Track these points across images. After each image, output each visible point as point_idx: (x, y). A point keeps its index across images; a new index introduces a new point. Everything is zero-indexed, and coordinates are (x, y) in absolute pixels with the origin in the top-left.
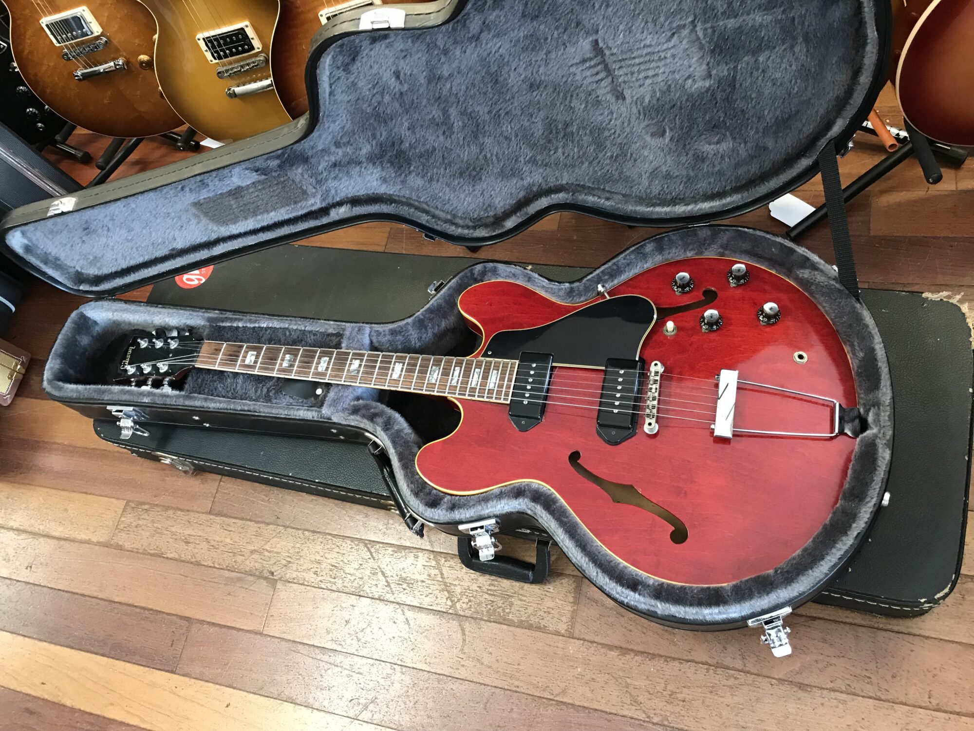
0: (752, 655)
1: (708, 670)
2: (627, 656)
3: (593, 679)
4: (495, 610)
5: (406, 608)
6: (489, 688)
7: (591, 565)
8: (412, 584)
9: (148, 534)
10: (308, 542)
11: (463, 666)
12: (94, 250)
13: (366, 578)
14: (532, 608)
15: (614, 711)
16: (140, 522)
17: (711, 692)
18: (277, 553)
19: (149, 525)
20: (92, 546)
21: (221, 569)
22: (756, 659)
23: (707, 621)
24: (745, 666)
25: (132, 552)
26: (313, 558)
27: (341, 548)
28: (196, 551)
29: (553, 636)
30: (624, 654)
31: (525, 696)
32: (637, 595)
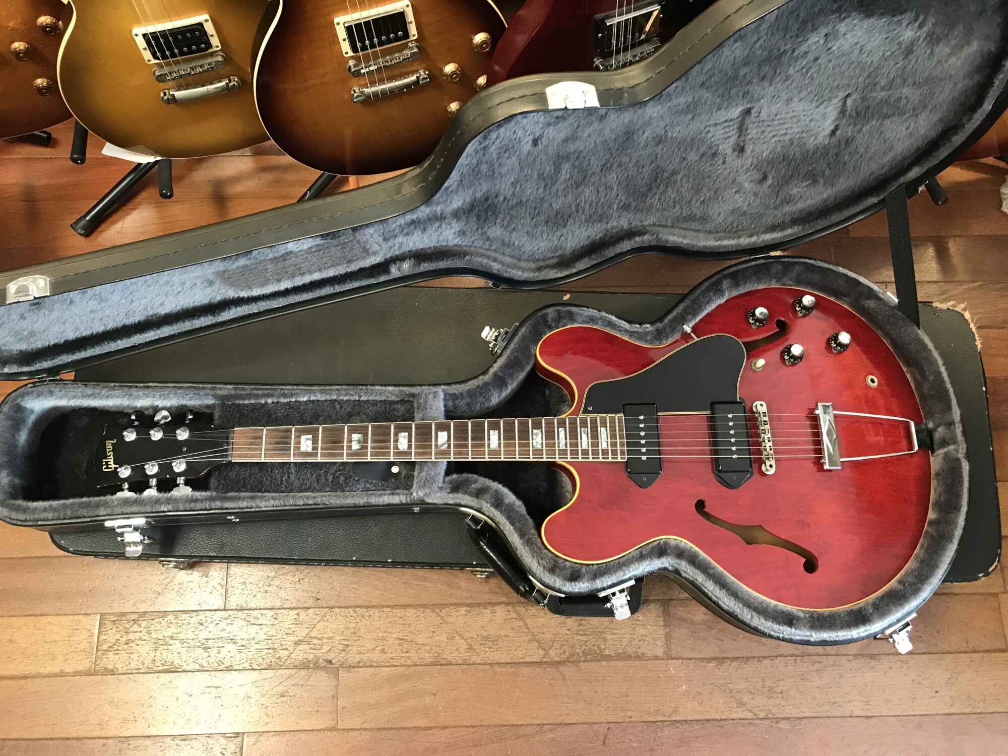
3: (699, 693)
4: (590, 649)
5: (497, 666)
6: (603, 725)
8: (496, 641)
9: (146, 648)
13: (443, 644)
14: (626, 639)
15: (724, 717)
18: (329, 638)
19: (145, 638)
20: (68, 679)
26: (374, 635)
27: (405, 618)
28: (222, 656)
29: (653, 661)
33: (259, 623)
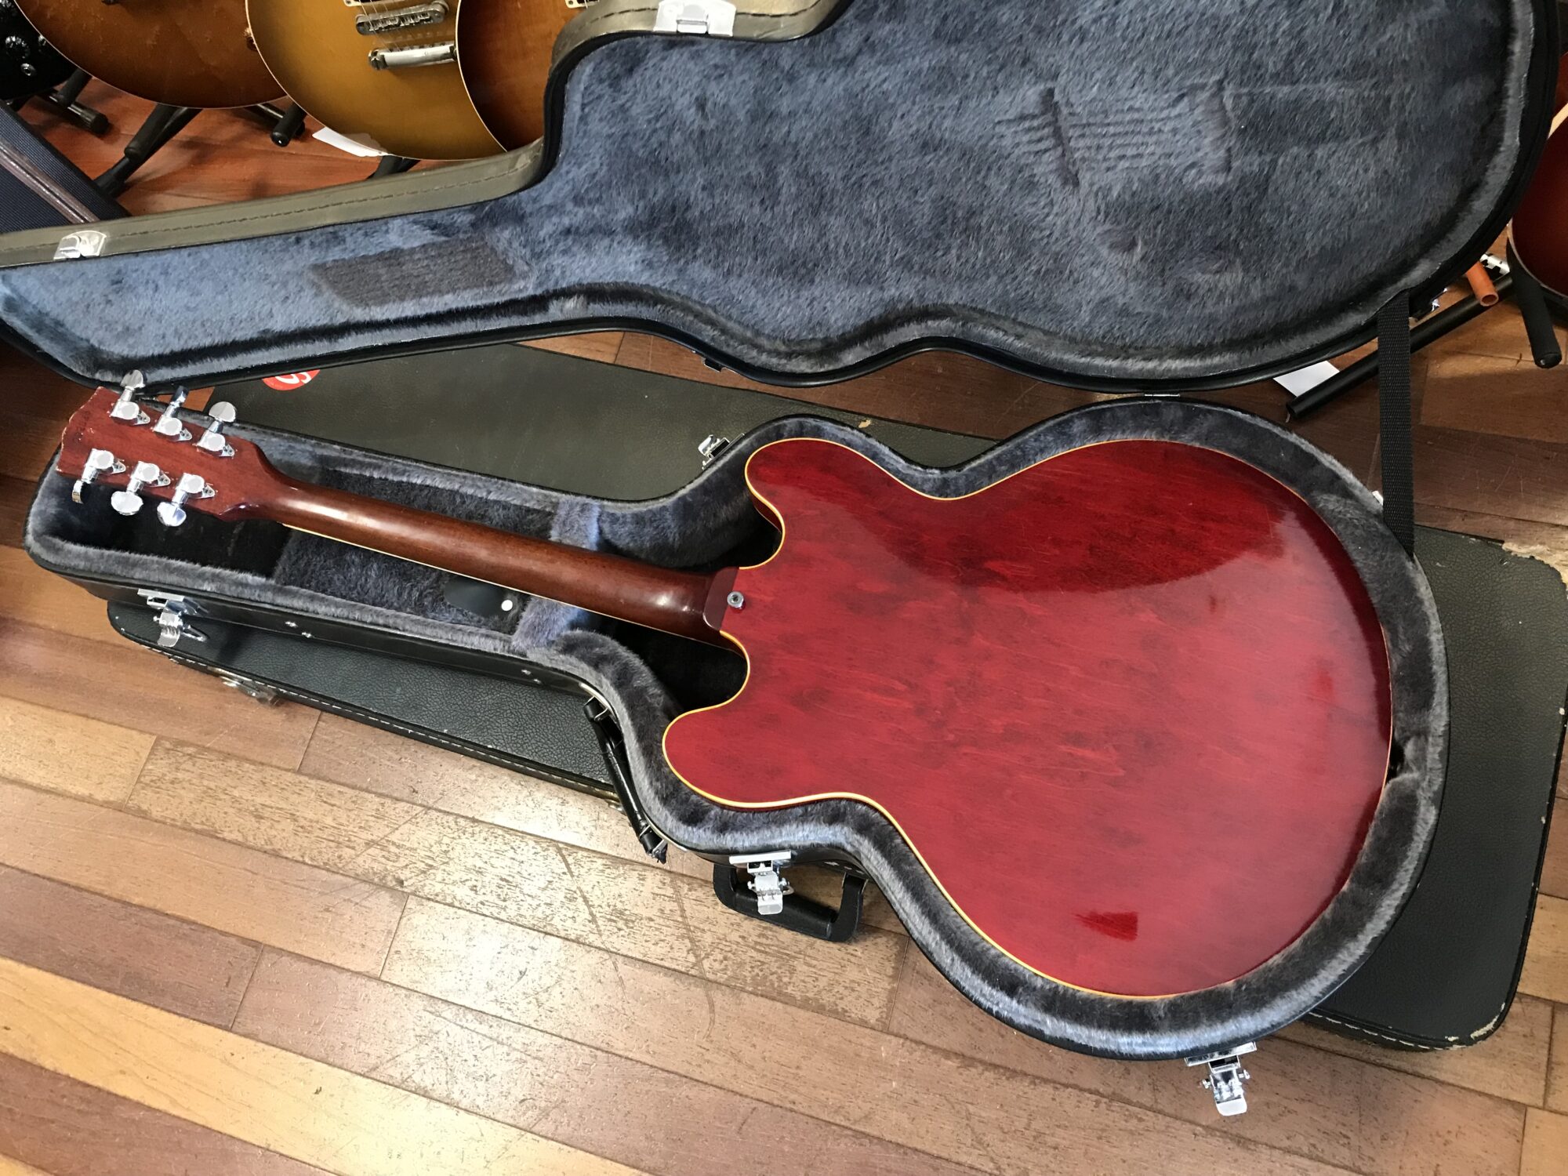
0: (1170, 1087)
1: (1098, 1103)
2: (973, 1070)
3: (915, 1101)
4: (765, 977)
5: (620, 959)
6: (747, 1100)
7: (944, 947)
8: (633, 922)
9: (192, 795)
10: (463, 837)
11: (708, 1061)
12: (127, 318)
13: (557, 904)
14: (825, 979)
15: (944, 1155)
16: (180, 775)
17: (1100, 1138)
18: (411, 849)
19: (194, 781)
20: (96, 807)
21: (315, 866)
22: (1174, 1092)
23: (1122, 1054)
24: (1156, 1102)
25: (165, 823)
26: (470, 862)
27: (519, 851)
28: (274, 832)
29: (857, 1027)
30: (967, 1067)
31: (805, 1119)
32: (1014, 1003)
33: (333, 802)
